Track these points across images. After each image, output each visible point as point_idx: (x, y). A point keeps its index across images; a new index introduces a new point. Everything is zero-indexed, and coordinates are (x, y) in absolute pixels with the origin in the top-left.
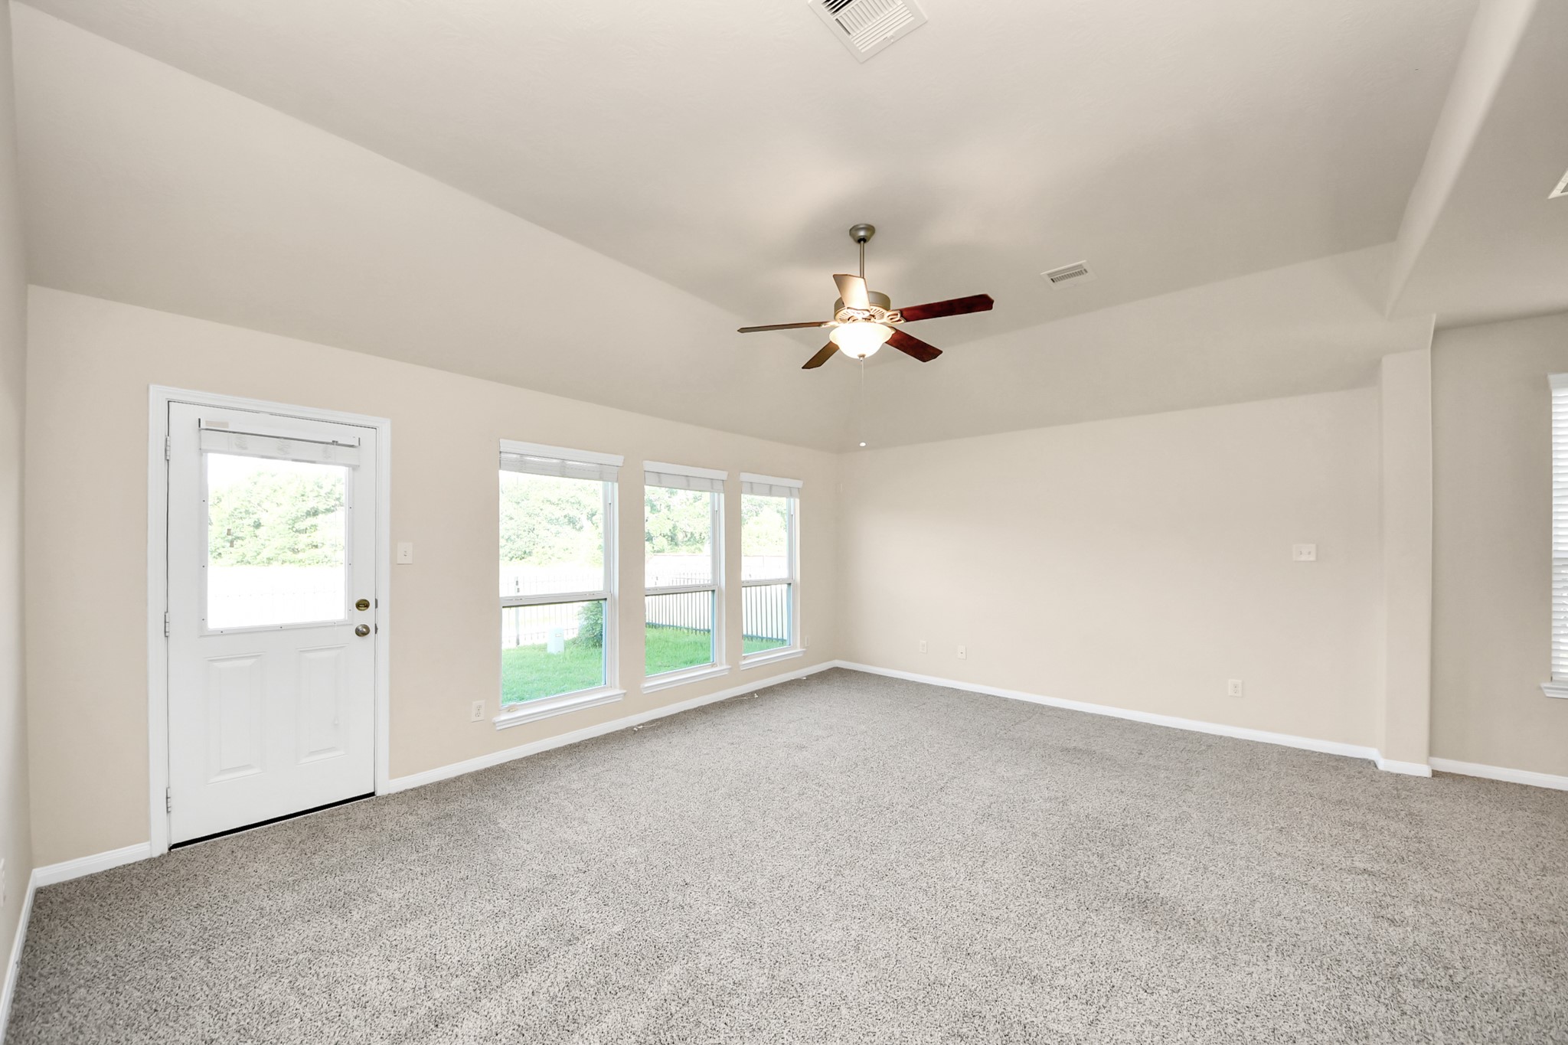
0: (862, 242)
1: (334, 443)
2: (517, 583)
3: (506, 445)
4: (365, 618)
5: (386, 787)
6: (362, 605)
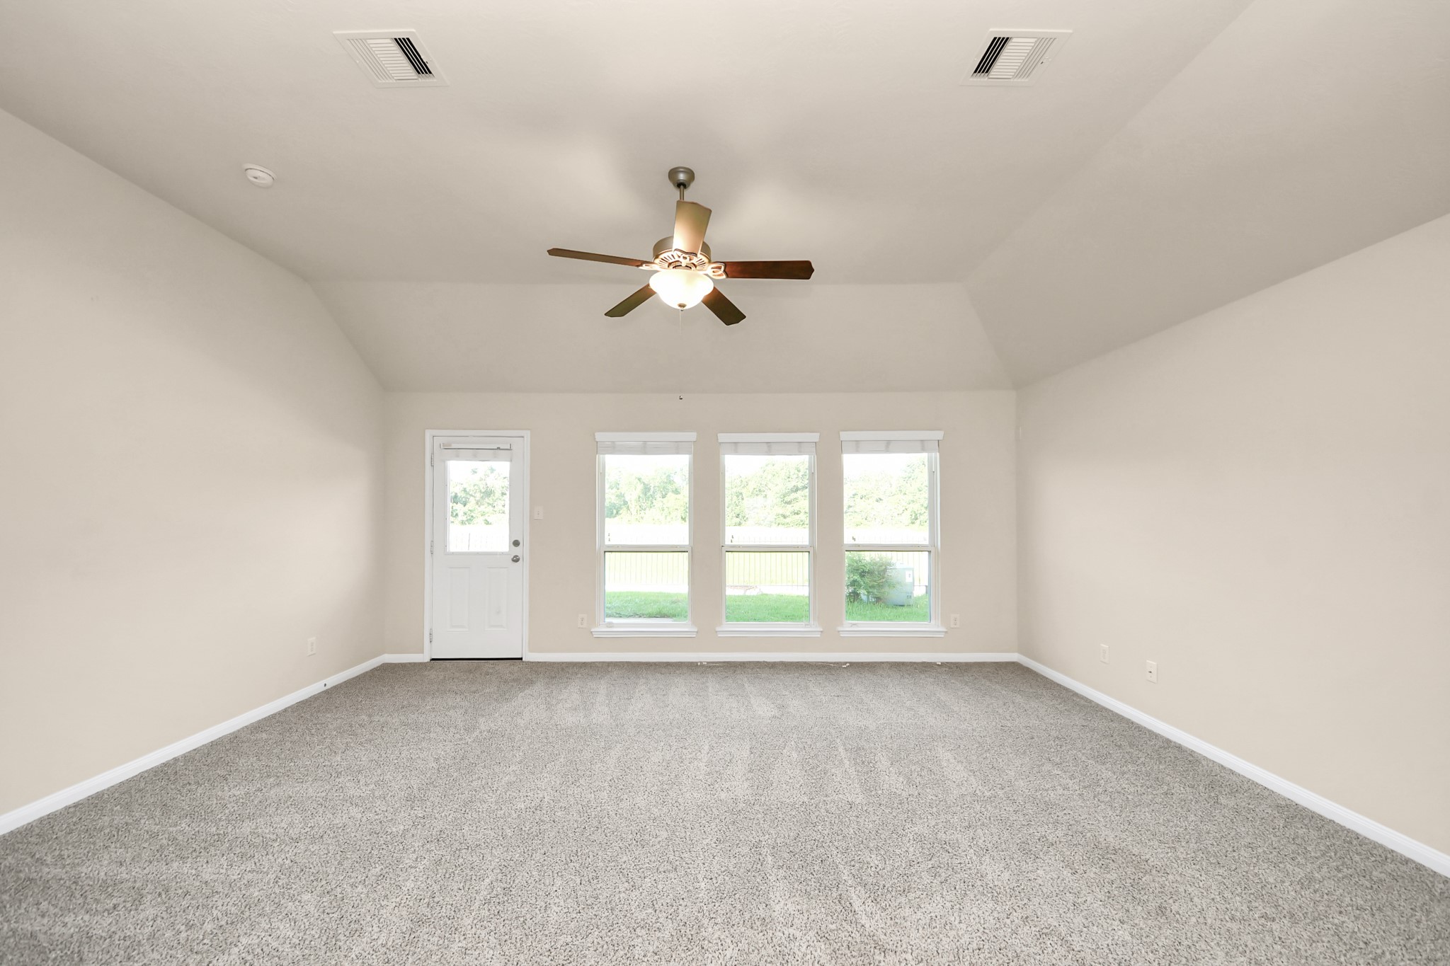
0: (682, 187)
1: (499, 448)
3: (600, 436)
4: (517, 551)
5: (529, 657)
6: (516, 543)
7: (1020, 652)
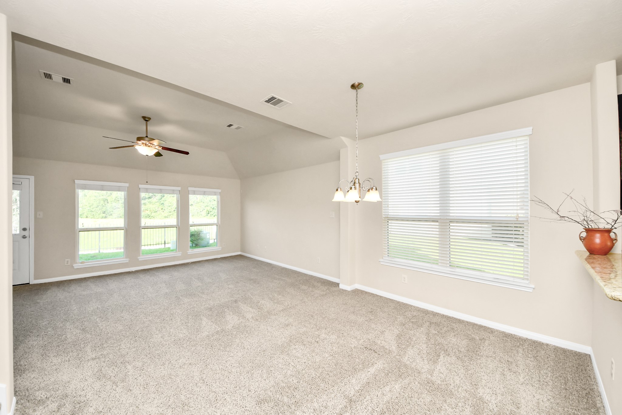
0: (147, 121)
2: (83, 224)
3: (78, 182)
4: (26, 233)
5: (33, 282)
6: (24, 229)
7: (241, 251)
